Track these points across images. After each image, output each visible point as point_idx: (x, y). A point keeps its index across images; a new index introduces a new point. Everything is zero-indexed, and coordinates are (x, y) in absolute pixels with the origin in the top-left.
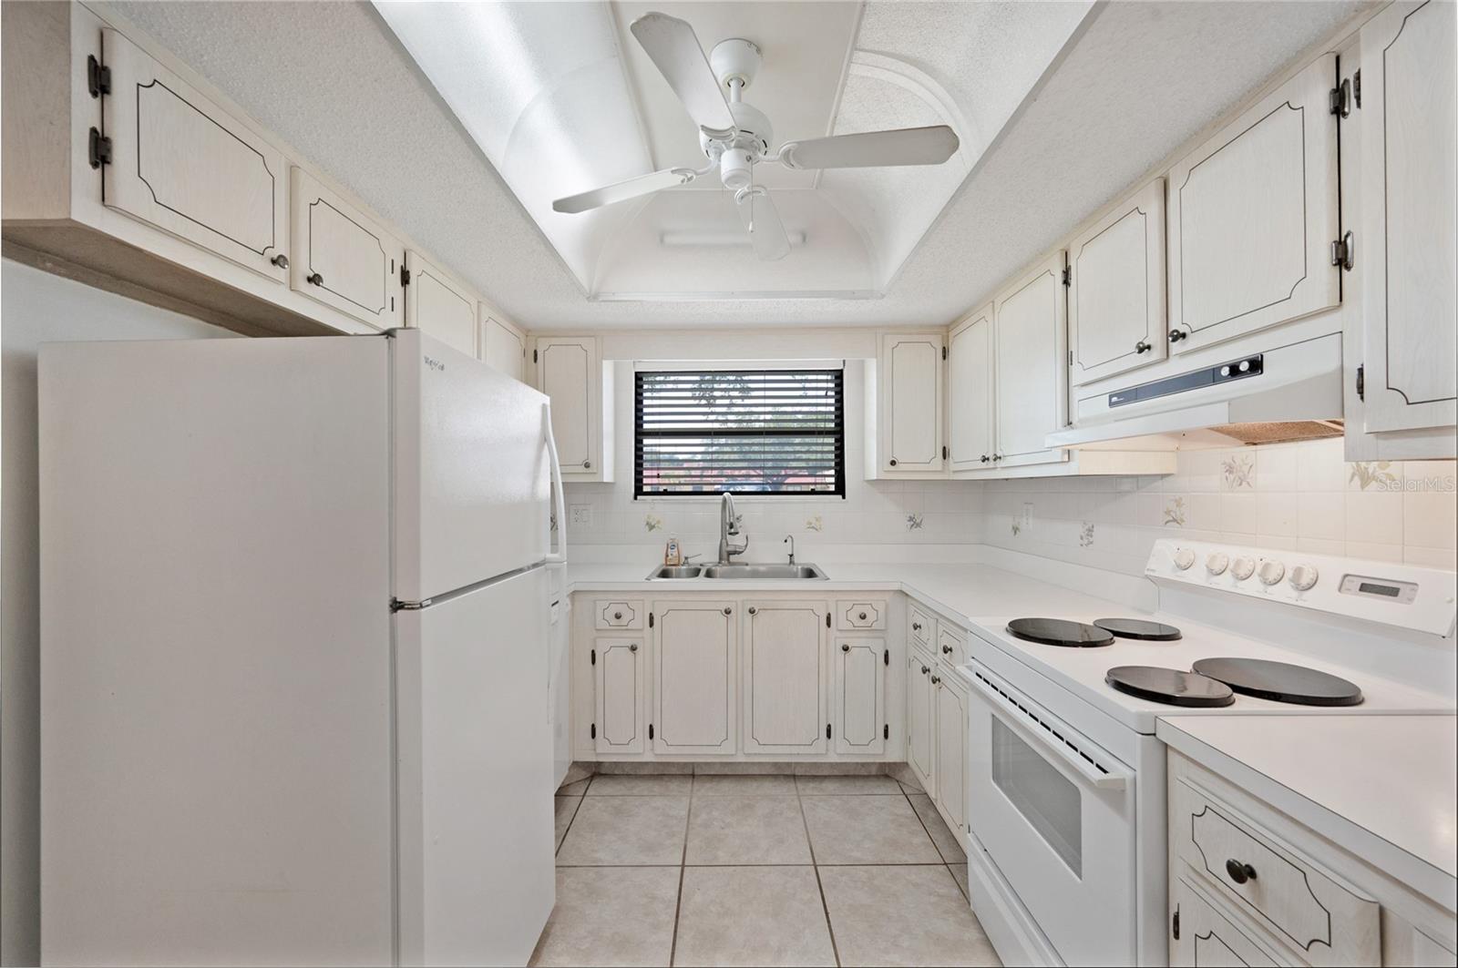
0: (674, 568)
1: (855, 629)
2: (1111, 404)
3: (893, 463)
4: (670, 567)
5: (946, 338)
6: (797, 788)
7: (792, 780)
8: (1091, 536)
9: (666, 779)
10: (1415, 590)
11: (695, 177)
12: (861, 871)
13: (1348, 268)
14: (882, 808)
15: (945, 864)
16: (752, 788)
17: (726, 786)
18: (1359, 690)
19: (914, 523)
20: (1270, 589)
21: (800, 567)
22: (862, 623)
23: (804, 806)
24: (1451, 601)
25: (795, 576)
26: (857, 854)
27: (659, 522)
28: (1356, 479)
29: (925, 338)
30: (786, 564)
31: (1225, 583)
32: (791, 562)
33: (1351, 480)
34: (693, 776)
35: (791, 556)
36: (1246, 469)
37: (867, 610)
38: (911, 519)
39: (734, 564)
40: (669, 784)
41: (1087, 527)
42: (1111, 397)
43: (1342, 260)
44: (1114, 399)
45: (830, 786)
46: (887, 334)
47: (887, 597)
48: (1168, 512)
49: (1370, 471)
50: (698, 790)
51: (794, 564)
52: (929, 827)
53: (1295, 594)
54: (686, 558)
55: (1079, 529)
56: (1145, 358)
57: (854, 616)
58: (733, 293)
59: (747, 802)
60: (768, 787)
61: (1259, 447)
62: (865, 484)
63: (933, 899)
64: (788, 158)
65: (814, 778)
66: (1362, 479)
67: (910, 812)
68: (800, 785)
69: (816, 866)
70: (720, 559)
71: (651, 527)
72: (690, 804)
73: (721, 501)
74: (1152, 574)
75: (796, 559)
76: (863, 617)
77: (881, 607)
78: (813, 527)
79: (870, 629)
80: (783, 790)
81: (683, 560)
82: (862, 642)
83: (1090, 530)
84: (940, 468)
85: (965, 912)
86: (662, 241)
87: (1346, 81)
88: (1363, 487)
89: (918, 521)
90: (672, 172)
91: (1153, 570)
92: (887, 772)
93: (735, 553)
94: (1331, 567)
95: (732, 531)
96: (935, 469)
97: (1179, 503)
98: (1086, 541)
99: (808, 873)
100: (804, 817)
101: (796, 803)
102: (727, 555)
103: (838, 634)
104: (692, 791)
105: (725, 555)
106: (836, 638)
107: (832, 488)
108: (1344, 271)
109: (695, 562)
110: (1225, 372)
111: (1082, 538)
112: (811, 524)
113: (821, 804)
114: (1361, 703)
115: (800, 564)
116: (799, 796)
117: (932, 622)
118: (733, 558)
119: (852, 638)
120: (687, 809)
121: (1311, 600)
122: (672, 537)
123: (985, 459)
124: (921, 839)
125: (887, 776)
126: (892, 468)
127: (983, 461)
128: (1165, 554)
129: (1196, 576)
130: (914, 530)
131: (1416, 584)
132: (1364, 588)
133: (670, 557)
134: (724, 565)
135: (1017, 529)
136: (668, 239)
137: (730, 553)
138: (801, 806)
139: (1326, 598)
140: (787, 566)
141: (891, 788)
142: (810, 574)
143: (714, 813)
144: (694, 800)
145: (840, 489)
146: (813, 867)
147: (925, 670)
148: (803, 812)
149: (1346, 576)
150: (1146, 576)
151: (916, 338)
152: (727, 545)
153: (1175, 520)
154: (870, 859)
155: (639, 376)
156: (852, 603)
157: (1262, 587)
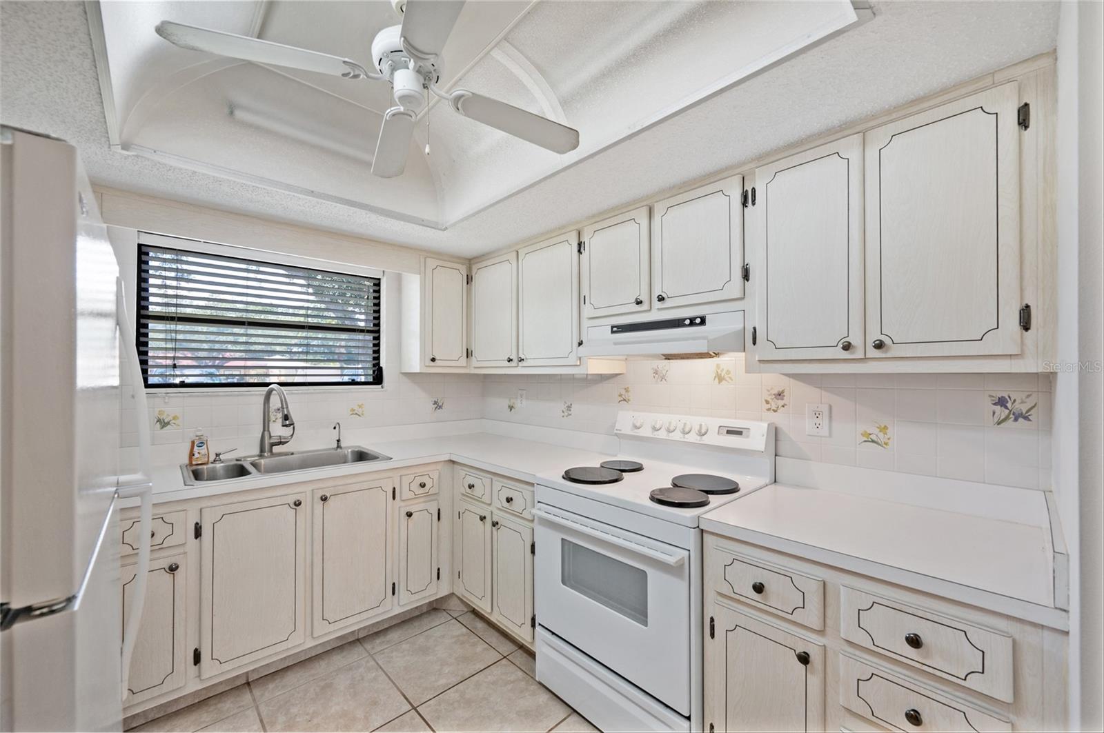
0: (205, 467)
1: (416, 496)
2: (613, 332)
3: (433, 360)
4: (200, 467)
5: (470, 269)
6: (366, 649)
7: (358, 644)
8: (570, 410)
9: (212, 702)
10: (749, 432)
11: (361, 76)
12: (452, 694)
13: (748, 280)
14: (443, 636)
15: (505, 657)
16: (321, 668)
17: (292, 678)
18: (738, 484)
19: (438, 406)
20: (686, 436)
21: (350, 450)
22: (422, 490)
23: (380, 662)
24: (763, 435)
25: (344, 461)
26: (443, 681)
27: (174, 418)
28: (717, 379)
29: (455, 266)
30: (333, 449)
31: (662, 434)
32: (339, 447)
33: (714, 379)
34: (248, 684)
35: (338, 441)
36: (664, 372)
37: (425, 480)
38: (435, 403)
39: (280, 454)
40: (219, 706)
41: (566, 405)
42: (612, 327)
43: (746, 275)
44: (615, 329)
45: (394, 636)
46: (428, 257)
47: (439, 467)
48: (621, 395)
49: (723, 375)
50: (262, 695)
51: (341, 448)
52: (482, 635)
53: (699, 438)
54: (217, 455)
55: (561, 406)
56: (638, 308)
57: (415, 486)
58: (312, 192)
59: (322, 683)
60: (338, 660)
61: (671, 361)
62: (401, 375)
63: (510, 687)
64: (458, 102)
65: (377, 634)
66: (719, 379)
67: (464, 630)
68: (368, 646)
69: (415, 709)
70: (262, 450)
71: (164, 424)
72: (259, 715)
73: (265, 393)
74: (619, 432)
75: (343, 444)
76: (423, 485)
77: (436, 477)
78: (356, 414)
79: (428, 495)
80: (357, 654)
81: (212, 458)
82: (422, 506)
83: (569, 407)
84: (465, 365)
85: (532, 685)
86: (232, 113)
87: (747, 191)
88: (719, 383)
89: (440, 404)
90: (344, 62)
91: (620, 430)
92: (435, 606)
93: (280, 443)
94: (713, 423)
95: (287, 422)
96: (460, 366)
97: (627, 390)
98: (566, 414)
99: (413, 718)
100: (384, 671)
101: (372, 663)
102: (267, 446)
103: (403, 504)
104: (254, 700)
105: (267, 447)
106: (401, 506)
107: (370, 379)
108: (746, 282)
109: (229, 457)
110: (687, 322)
111: (563, 412)
112: (354, 410)
113: (394, 654)
114: (738, 491)
115: (349, 447)
116: (371, 656)
117: (487, 481)
118: (276, 449)
119: (413, 505)
120: (258, 721)
121: (706, 440)
122: (199, 434)
123: (510, 360)
124: (481, 647)
125: (435, 609)
126: (432, 364)
127: (509, 361)
128: (625, 420)
129: (646, 432)
130: (438, 411)
131: (749, 429)
132: (728, 432)
133: (197, 455)
134: (266, 457)
135: (512, 407)
136: (239, 114)
137: (273, 445)
138: (378, 664)
139: (715, 439)
140: (335, 451)
141: (442, 618)
142: (361, 456)
143: (292, 711)
144: (263, 708)
145: (378, 379)
146: (413, 711)
147: (483, 518)
148: (381, 668)
149: (720, 427)
150: (616, 433)
151: (450, 265)
152: (270, 437)
153: (624, 400)
154: (454, 680)
155: (144, 249)
156: (412, 477)
157: (682, 435)
